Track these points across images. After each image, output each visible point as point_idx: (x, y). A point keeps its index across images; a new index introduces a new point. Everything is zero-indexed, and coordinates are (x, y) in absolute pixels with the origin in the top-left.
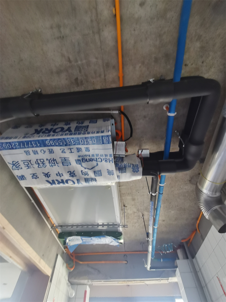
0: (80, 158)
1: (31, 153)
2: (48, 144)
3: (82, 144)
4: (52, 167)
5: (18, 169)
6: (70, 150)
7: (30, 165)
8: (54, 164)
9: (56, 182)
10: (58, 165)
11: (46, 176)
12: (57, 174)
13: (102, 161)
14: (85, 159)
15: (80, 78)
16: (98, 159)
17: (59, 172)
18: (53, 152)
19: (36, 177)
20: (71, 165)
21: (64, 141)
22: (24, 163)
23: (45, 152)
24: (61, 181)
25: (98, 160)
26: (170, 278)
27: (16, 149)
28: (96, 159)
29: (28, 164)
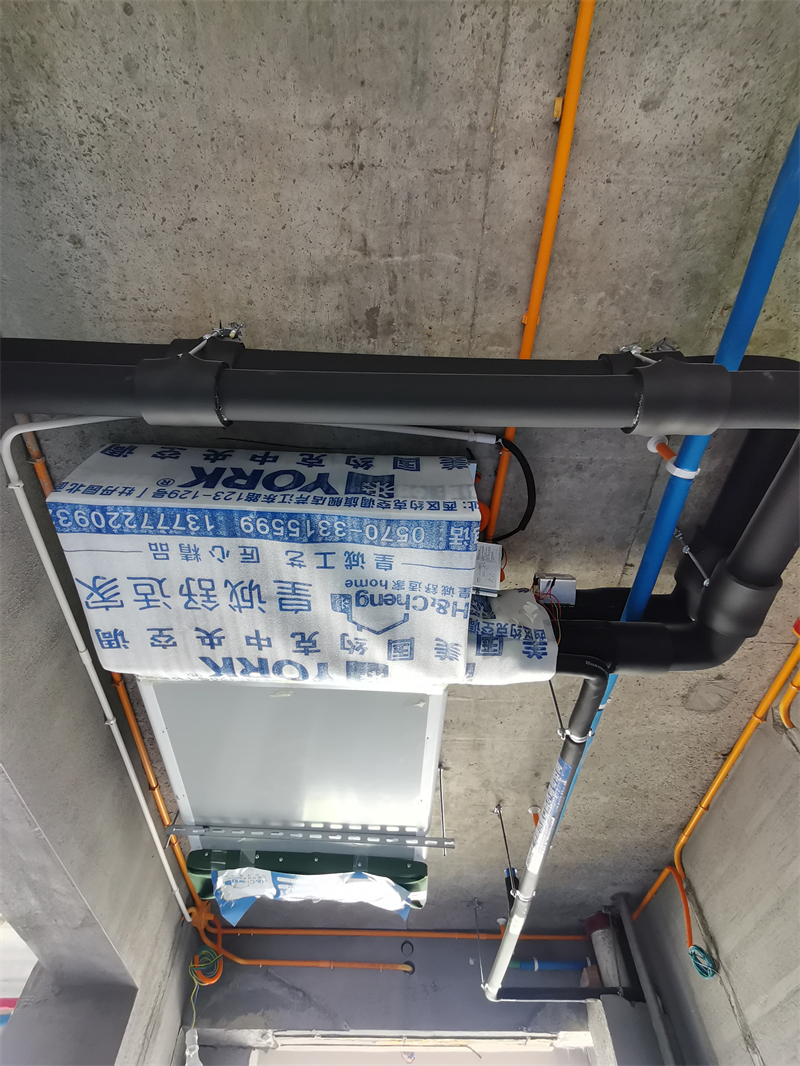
0: (352, 592)
1: (174, 553)
2: (247, 527)
3: (372, 543)
4: (237, 609)
5: (107, 608)
6: (322, 556)
7: (158, 595)
8: (251, 601)
9: (238, 666)
10: (262, 606)
11: (207, 641)
12: (248, 638)
13: (425, 608)
14: (368, 595)
15: (385, 309)
16: (415, 598)
17: (257, 632)
18: (255, 559)
19: (167, 641)
20: (310, 609)
21: (308, 525)
22: (135, 586)
23: (225, 555)
24: (256, 664)
25: (412, 603)
26: (562, 1034)
27: (121, 532)
28: (408, 597)
29: (151, 591)
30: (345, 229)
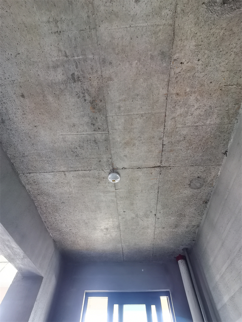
15: (76, 73)
30: (60, 50)
